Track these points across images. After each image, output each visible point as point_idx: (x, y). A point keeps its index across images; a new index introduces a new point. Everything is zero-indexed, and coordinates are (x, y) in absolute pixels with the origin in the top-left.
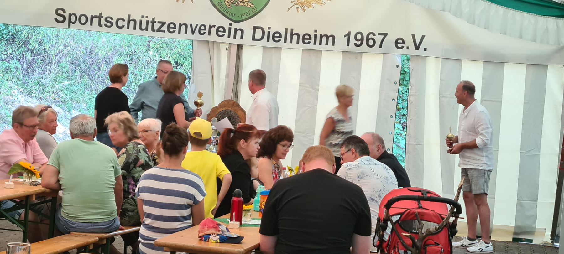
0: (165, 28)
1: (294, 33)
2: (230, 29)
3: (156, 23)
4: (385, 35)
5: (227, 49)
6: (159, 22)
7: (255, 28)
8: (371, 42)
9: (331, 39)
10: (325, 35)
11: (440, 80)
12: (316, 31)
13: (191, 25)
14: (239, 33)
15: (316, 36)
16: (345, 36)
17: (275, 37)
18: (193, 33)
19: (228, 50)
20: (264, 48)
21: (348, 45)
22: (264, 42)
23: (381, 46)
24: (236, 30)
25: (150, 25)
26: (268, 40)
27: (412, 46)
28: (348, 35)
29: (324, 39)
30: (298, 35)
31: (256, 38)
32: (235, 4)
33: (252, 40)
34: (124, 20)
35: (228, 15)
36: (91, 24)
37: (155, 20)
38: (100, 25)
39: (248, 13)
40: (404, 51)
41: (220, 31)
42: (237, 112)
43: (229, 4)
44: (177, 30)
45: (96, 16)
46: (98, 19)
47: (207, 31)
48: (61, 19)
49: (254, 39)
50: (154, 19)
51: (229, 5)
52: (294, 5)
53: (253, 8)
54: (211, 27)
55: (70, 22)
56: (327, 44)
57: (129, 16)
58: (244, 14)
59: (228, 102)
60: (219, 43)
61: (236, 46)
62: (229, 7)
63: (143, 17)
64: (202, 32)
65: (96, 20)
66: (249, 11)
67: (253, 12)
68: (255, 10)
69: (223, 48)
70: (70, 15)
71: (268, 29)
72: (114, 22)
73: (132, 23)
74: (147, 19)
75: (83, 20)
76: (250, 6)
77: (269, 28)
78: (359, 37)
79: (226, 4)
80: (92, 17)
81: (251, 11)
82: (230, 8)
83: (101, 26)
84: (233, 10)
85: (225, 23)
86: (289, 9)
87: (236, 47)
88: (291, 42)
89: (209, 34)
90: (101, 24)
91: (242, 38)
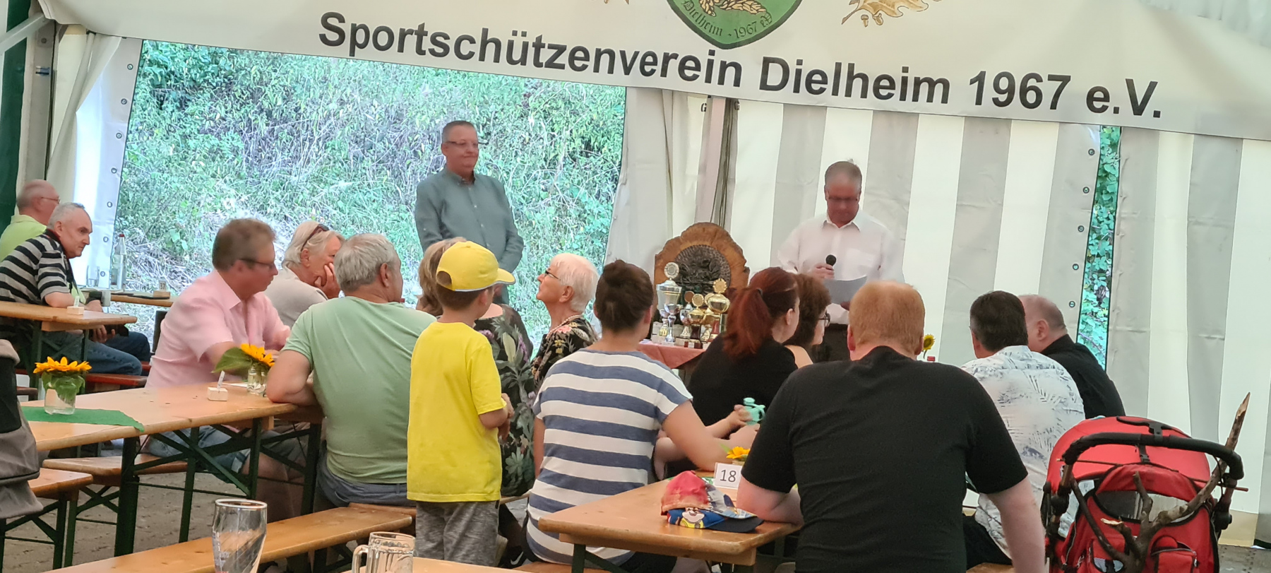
0: (564, 59)
1: (855, 73)
2: (710, 63)
3: (544, 47)
4: (1065, 80)
5: (704, 109)
6: (551, 47)
7: (767, 62)
8: (1031, 96)
9: (939, 88)
10: (926, 80)
11: (1190, 184)
12: (905, 70)
13: (623, 54)
14: (731, 72)
15: (905, 80)
16: (972, 82)
17: (812, 82)
18: (627, 70)
19: (705, 111)
20: (787, 106)
21: (979, 102)
22: (787, 93)
23: (1054, 106)
24: (724, 66)
25: (531, 51)
26: (797, 90)
27: (1127, 107)
28: (980, 79)
29: (924, 88)
30: (864, 78)
31: (768, 84)
32: (724, 7)
33: (761, 89)
34: (472, 41)
35: (706, 32)
36: (401, 49)
37: (543, 42)
38: (420, 51)
39: (753, 26)
40: (1107, 118)
41: (688, 66)
42: (724, 250)
43: (710, 7)
44: (591, 64)
45: (411, 32)
46: (415, 37)
47: (658, 68)
48: (333, 36)
49: (764, 86)
50: (539, 39)
51: (710, 9)
52: (856, 11)
53: (764, 17)
54: (667, 58)
55: (354, 43)
56: (930, 99)
57: (485, 32)
58: (742, 31)
59: (704, 229)
60: (684, 95)
61: (724, 100)
62: (710, 12)
63: (515, 33)
64: (648, 68)
65: (411, 41)
66: (755, 22)
67: (763, 24)
68: (767, 20)
69: (695, 105)
70: (355, 29)
71: (798, 64)
72: (451, 44)
73: (491, 48)
74: (525, 39)
75: (383, 39)
76: (757, 10)
78: (1004, 84)
79: (703, 6)
80: (403, 34)
81: (758, 22)
83: (423, 53)
84: (717, 20)
85: (700, 49)
86: (845, 20)
87: (723, 105)
88: (848, 94)
89: (664, 73)
90: (423, 49)
91: (737, 83)
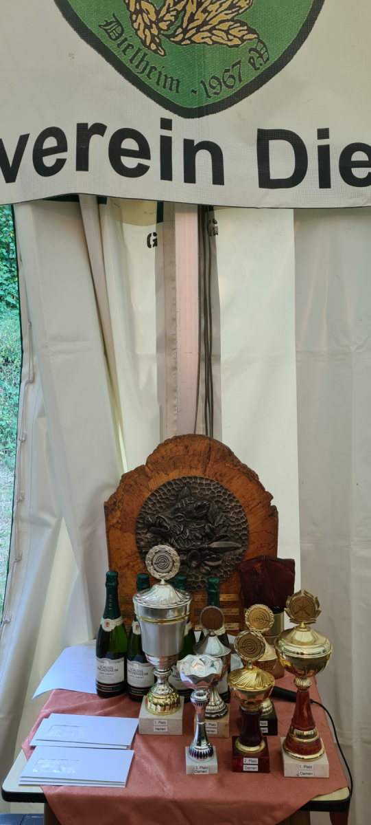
2: (166, 143)
5: (152, 243)
7: (264, 138)
14: (203, 160)
17: (352, 165)
18: (11, 174)
19: (155, 244)
22: (308, 193)
24: (191, 149)
26: (325, 182)
31: (272, 176)
32: (177, 39)
33: (261, 185)
35: (151, 83)
39: (234, 72)
41: (126, 149)
42: (229, 481)
43: (153, 36)
47: (71, 155)
49: (266, 181)
51: (153, 41)
53: (255, 50)
54: (85, 134)
58: (214, 83)
59: (187, 447)
61: (196, 213)
62: (153, 47)
64: (49, 161)
66: (239, 63)
67: (253, 65)
68: (261, 56)
71: (319, 137)
76: (241, 39)
77: (323, 134)
79: (140, 33)
81: (245, 59)
82: (155, 52)
84: (168, 63)
85: (144, 116)
87: (193, 220)
89: (82, 164)
91: (218, 178)
